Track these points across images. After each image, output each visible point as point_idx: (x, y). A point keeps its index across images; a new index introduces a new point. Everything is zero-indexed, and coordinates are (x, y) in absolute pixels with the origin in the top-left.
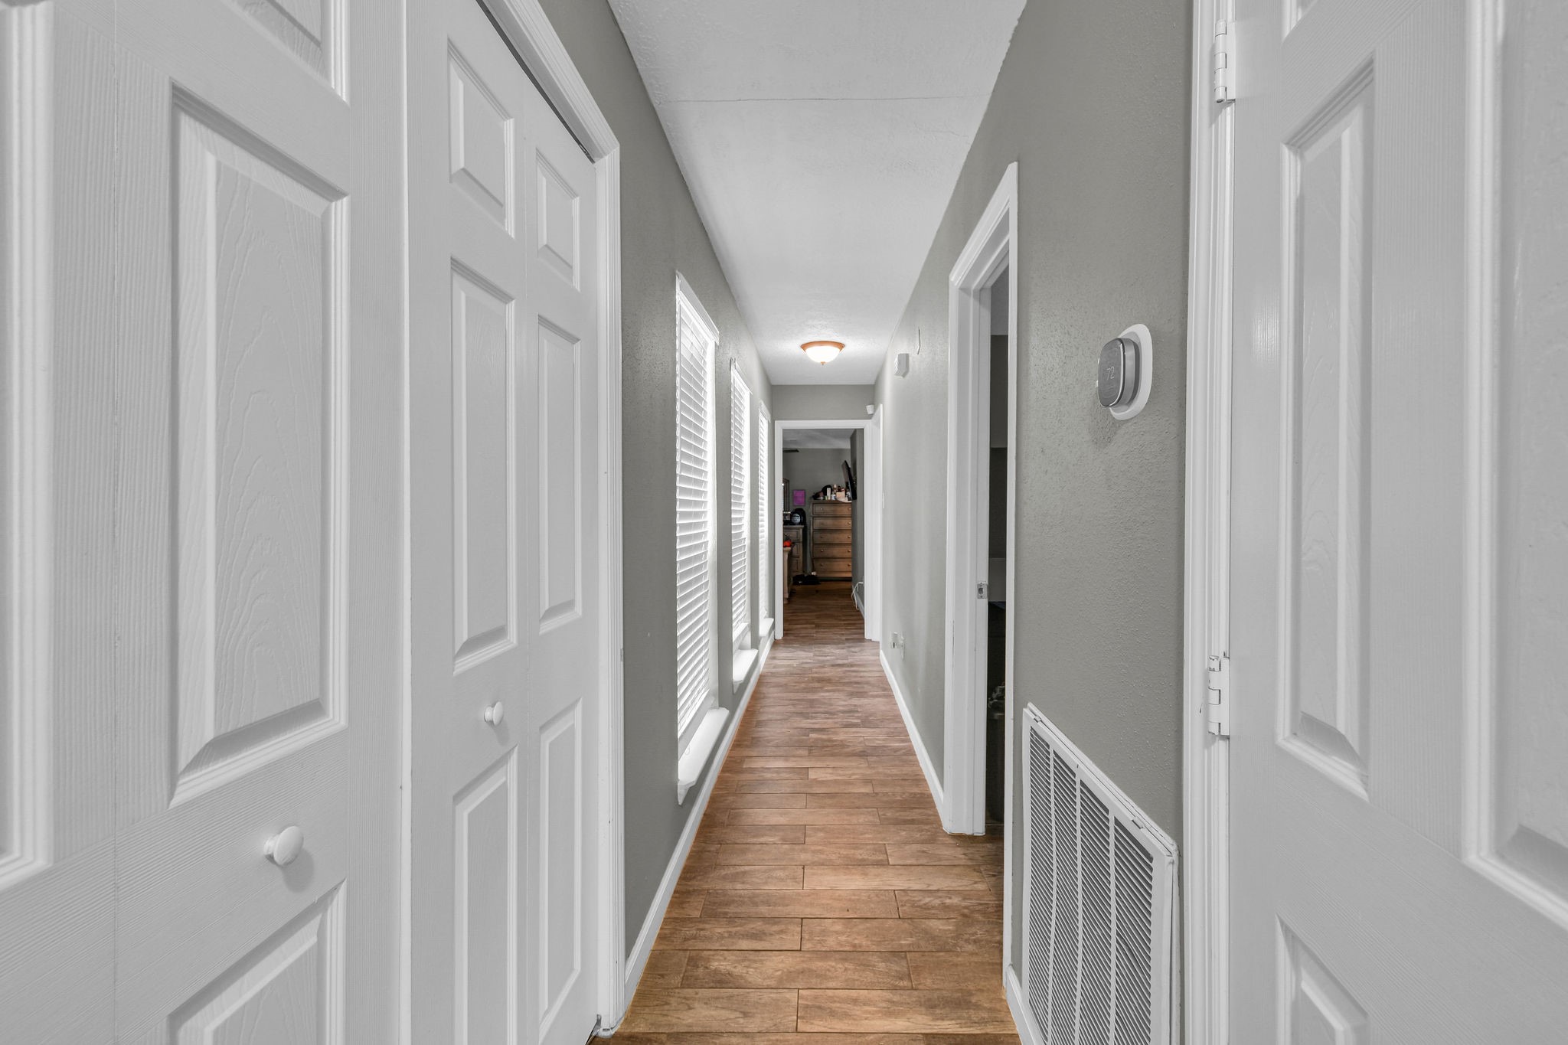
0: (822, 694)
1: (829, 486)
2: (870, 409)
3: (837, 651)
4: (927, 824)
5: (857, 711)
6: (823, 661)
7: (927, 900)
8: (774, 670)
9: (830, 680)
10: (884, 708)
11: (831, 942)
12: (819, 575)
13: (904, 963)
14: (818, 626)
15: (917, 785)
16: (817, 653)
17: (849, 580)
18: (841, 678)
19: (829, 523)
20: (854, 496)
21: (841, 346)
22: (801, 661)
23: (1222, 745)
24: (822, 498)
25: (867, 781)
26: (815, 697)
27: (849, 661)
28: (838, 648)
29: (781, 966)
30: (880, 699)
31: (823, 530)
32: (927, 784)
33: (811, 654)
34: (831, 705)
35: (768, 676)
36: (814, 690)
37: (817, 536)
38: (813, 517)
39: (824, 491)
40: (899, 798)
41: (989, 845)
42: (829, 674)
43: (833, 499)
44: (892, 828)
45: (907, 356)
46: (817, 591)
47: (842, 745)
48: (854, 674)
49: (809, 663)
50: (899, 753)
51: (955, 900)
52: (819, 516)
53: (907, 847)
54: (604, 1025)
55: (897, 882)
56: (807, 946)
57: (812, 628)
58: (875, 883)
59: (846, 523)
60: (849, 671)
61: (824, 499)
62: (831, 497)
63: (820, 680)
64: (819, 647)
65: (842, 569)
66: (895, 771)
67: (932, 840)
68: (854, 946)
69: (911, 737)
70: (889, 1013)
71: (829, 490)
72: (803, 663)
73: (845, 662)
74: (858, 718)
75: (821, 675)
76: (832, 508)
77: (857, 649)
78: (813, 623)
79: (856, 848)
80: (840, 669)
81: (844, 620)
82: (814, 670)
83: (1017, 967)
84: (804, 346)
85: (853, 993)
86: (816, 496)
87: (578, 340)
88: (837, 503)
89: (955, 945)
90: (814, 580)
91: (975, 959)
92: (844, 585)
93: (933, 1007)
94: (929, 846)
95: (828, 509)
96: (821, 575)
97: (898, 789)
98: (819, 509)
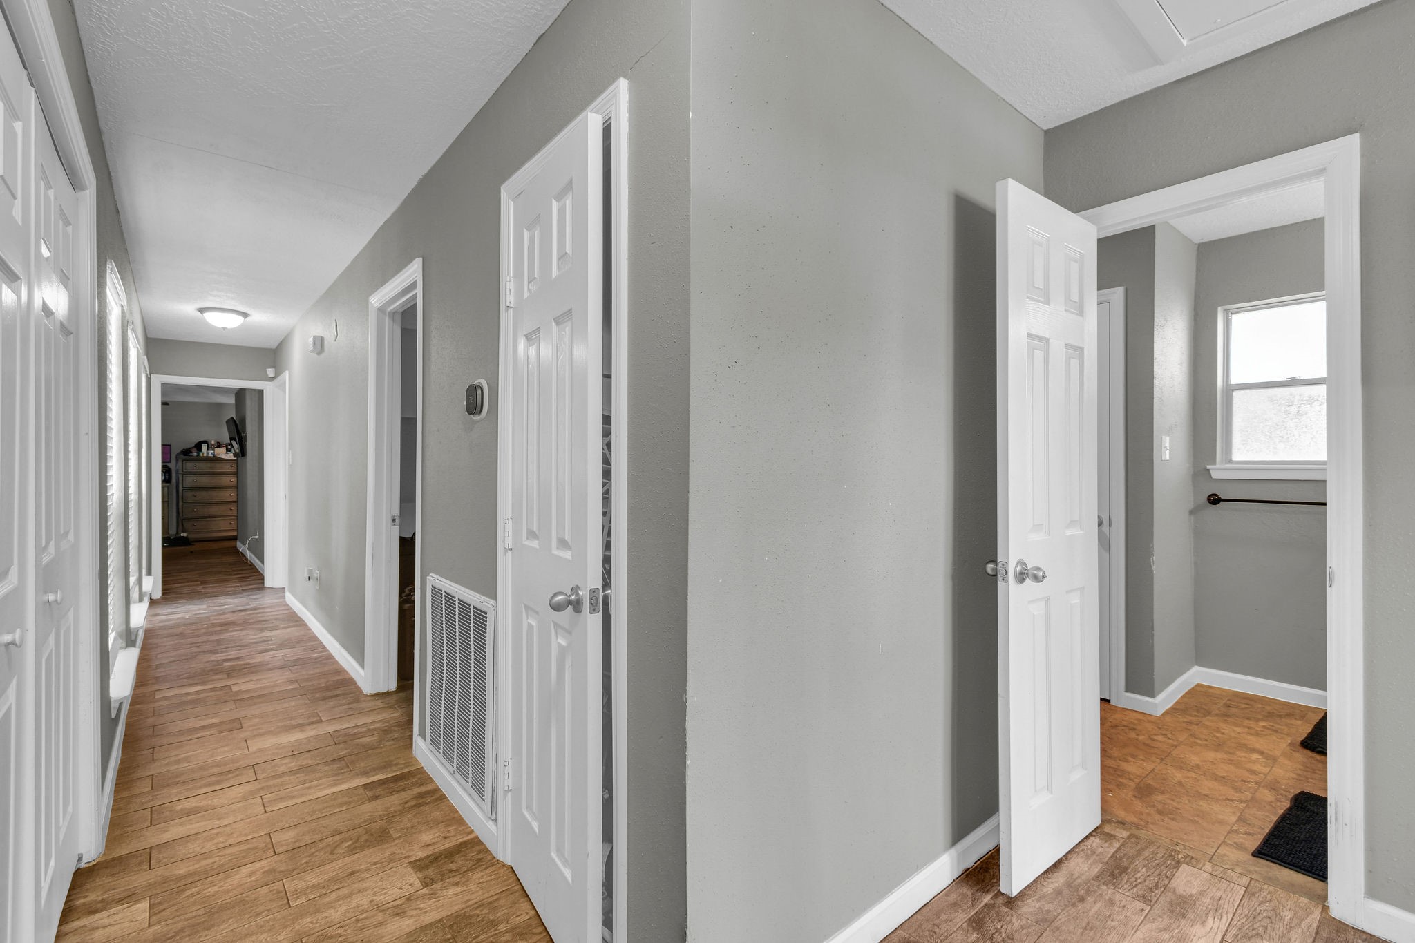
0: (229, 634)
1: (205, 442)
2: (271, 372)
3: (236, 600)
4: (351, 694)
5: (271, 640)
6: (221, 610)
7: (357, 730)
8: (161, 624)
9: (233, 623)
10: (298, 634)
11: (282, 769)
12: (190, 537)
13: (343, 762)
14: (203, 583)
15: (339, 675)
16: (211, 605)
17: (235, 538)
18: (245, 620)
19: (204, 481)
20: (243, 452)
21: (245, 315)
22: (194, 613)
23: (510, 552)
24: (195, 454)
25: (292, 682)
26: (221, 637)
27: (252, 606)
28: (236, 598)
29: (242, 791)
30: (293, 629)
31: (193, 489)
32: (347, 673)
33: (205, 606)
34: (241, 640)
35: (154, 630)
36: (217, 633)
37: (189, 494)
38: (183, 474)
39: (198, 446)
40: (324, 685)
41: (401, 694)
42: (232, 619)
43: (210, 455)
44: (321, 702)
45: (322, 339)
46: (192, 552)
47: (261, 664)
48: (259, 615)
49: (205, 613)
50: (320, 660)
51: (378, 725)
52: (191, 474)
53: (337, 709)
54: (85, 860)
55: (332, 728)
56: (260, 776)
57: (198, 585)
58: (312, 733)
59: (230, 480)
60: (253, 614)
61: (198, 455)
62: (208, 453)
63: (221, 625)
64: (212, 600)
65: (223, 528)
66: (317, 671)
67: (357, 701)
68: (303, 765)
69: (329, 648)
70: (335, 785)
71: (204, 447)
72: (196, 614)
73: (248, 607)
74: (272, 644)
75: (223, 621)
76: (209, 465)
77: (257, 596)
78: (197, 581)
79: (291, 720)
80: (243, 613)
81: (235, 575)
82: (212, 618)
83: (422, 735)
84: (201, 310)
85: (307, 785)
86: (186, 452)
87: (72, 333)
88: (215, 459)
89: (379, 745)
90: (185, 542)
91: (394, 746)
92: (231, 544)
93: (368, 773)
94: (354, 705)
95: (203, 466)
96: (192, 536)
97: (323, 681)
98: (190, 466)
